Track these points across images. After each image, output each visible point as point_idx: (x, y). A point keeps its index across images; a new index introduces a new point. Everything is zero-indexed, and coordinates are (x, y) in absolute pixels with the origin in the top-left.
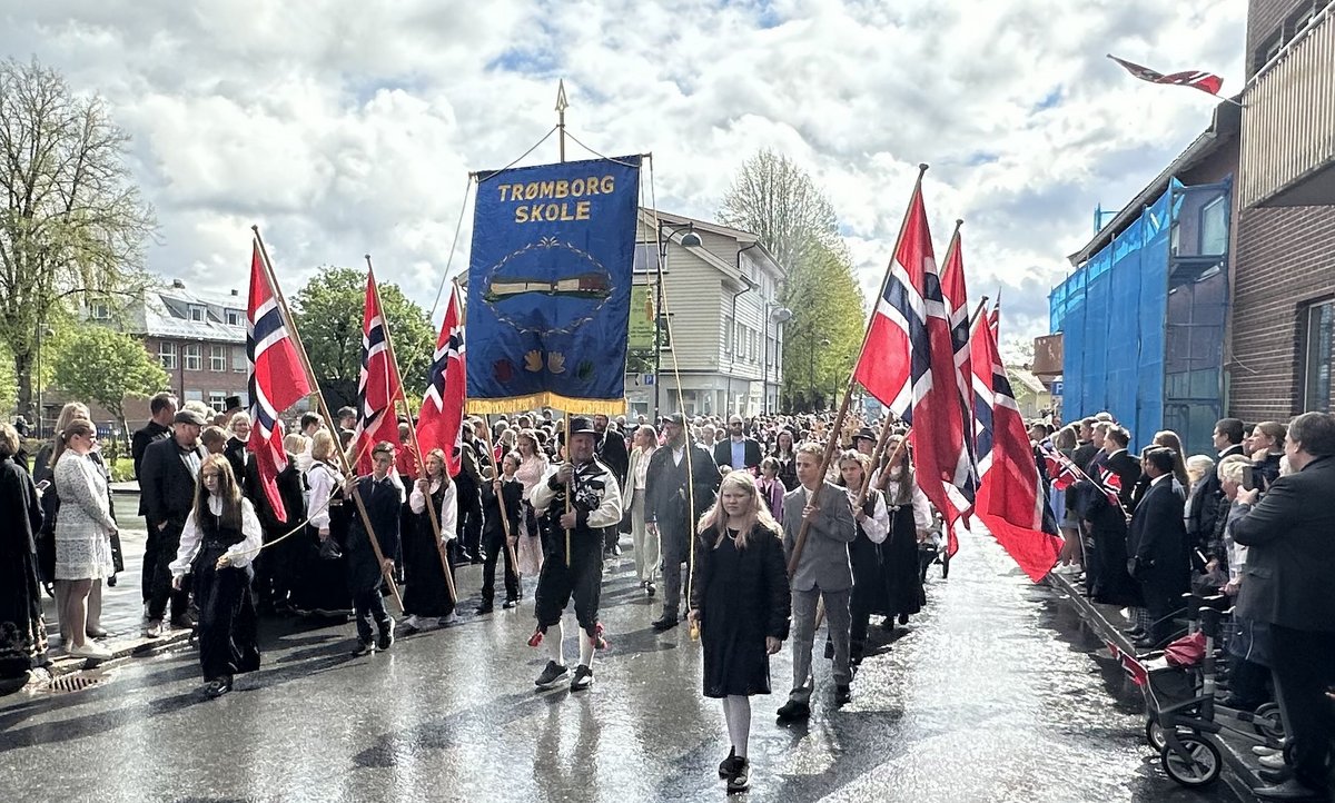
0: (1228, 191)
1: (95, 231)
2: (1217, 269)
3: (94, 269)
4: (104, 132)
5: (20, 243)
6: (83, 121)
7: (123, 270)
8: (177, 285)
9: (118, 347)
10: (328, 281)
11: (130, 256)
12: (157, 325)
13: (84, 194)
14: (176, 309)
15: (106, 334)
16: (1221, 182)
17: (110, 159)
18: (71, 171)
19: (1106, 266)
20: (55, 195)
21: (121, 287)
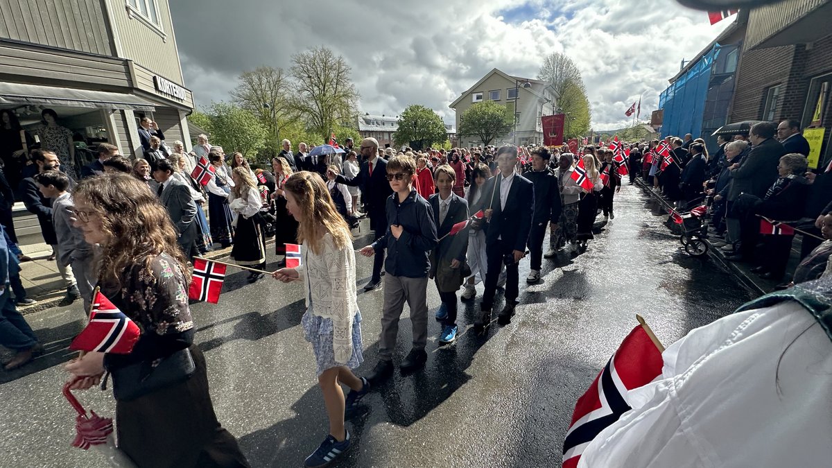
0: (740, 46)
1: (343, 99)
2: (731, 78)
3: (344, 110)
4: (343, 67)
5: (323, 104)
6: (337, 64)
7: (352, 110)
8: (367, 114)
9: (352, 134)
10: (411, 109)
11: (353, 106)
12: (363, 127)
13: (339, 88)
14: (368, 122)
15: (349, 131)
16: (737, 42)
17: (346, 76)
18: (335, 81)
19: (684, 82)
20: (332, 89)
21: (352, 116)
